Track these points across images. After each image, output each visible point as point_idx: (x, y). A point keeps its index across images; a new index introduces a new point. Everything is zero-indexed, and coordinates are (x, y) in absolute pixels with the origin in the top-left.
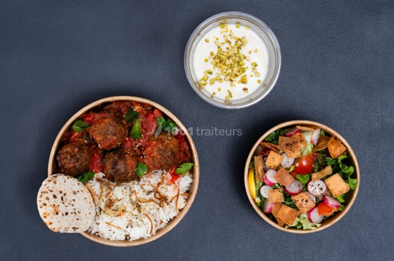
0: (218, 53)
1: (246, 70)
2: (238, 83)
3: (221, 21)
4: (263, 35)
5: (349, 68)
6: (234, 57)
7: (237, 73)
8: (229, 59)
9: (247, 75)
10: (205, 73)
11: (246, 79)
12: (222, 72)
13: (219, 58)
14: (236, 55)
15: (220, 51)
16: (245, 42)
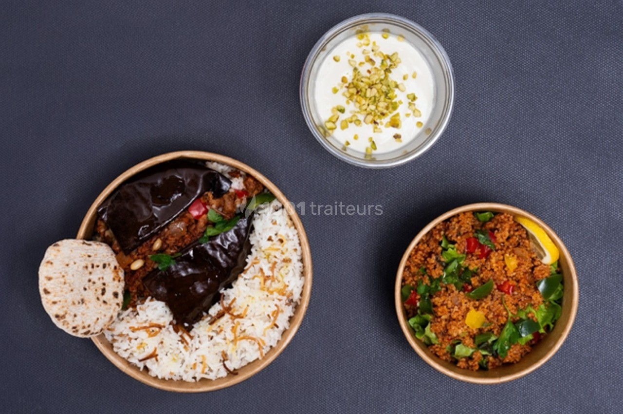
0: (353, 79)
1: (399, 106)
2: (386, 126)
3: (358, 28)
4: (426, 50)
5: (574, 126)
6: (380, 85)
7: (385, 111)
8: (371, 89)
9: (401, 115)
10: (333, 110)
11: (399, 119)
12: (360, 109)
13: (355, 86)
14: (382, 82)
15: (357, 75)
16: (398, 60)
